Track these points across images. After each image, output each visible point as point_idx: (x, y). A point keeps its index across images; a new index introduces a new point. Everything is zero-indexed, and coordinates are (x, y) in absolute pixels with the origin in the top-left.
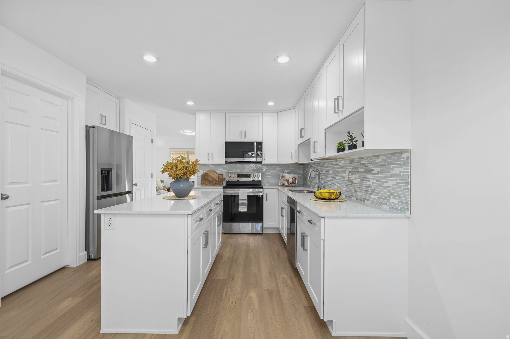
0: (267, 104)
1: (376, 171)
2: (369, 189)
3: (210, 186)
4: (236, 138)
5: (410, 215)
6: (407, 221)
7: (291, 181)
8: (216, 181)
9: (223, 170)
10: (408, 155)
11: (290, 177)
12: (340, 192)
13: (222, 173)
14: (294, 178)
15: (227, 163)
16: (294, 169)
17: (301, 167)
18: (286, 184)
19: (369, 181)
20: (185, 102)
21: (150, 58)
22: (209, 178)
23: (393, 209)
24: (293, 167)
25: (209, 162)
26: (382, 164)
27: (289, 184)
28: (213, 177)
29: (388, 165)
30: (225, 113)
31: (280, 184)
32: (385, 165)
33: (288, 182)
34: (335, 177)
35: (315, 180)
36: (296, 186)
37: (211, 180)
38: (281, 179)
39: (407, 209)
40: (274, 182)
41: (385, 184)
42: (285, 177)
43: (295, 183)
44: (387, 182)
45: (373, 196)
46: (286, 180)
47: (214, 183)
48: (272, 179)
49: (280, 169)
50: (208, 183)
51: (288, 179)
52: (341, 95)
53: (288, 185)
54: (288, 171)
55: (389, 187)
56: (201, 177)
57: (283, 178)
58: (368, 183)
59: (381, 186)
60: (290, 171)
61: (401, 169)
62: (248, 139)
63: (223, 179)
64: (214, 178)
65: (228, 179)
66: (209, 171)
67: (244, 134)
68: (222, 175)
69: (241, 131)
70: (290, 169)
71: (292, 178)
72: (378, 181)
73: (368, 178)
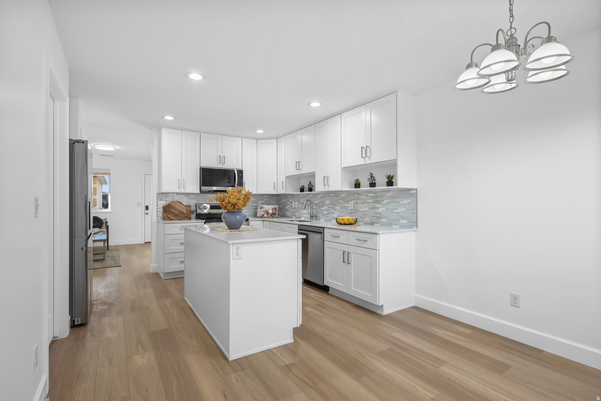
0: (255, 131)
1: (386, 202)
2: (378, 215)
3: (176, 221)
4: (213, 164)
5: (416, 229)
6: (414, 233)
7: (271, 212)
8: (183, 214)
9: (190, 201)
10: (415, 192)
11: (270, 208)
12: (357, 218)
13: (189, 204)
14: (274, 209)
15: (201, 192)
16: (268, 199)
17: (274, 198)
18: (265, 215)
19: (379, 209)
20: (163, 117)
21: (195, 76)
22: (174, 210)
23: (403, 227)
24: (267, 198)
25: (180, 191)
26: (391, 197)
27: (269, 215)
28: (180, 209)
29: (398, 197)
30: (200, 133)
31: (259, 215)
32: (395, 197)
33: (268, 213)
34: (334, 206)
35: (300, 210)
36: (277, 217)
37: (177, 213)
38: (259, 210)
39: (415, 226)
40: (249, 214)
41: (395, 211)
42: (264, 209)
43: (275, 214)
44: (397, 209)
45: (382, 220)
46: (266, 212)
47: (181, 216)
48: (247, 211)
49: (255, 199)
50: (173, 217)
51: (267, 210)
52: (369, 145)
53: (267, 216)
54: (262, 202)
55: (399, 213)
56: (162, 210)
57: (261, 209)
58: (377, 210)
59: (391, 212)
60: (264, 201)
61: (410, 201)
62: (227, 166)
63: (192, 212)
64: (181, 211)
65: (199, 211)
66: (173, 202)
67: (222, 159)
68: (190, 206)
69: (219, 155)
70: (265, 200)
71: (272, 209)
72: (388, 209)
73: (377, 207)
